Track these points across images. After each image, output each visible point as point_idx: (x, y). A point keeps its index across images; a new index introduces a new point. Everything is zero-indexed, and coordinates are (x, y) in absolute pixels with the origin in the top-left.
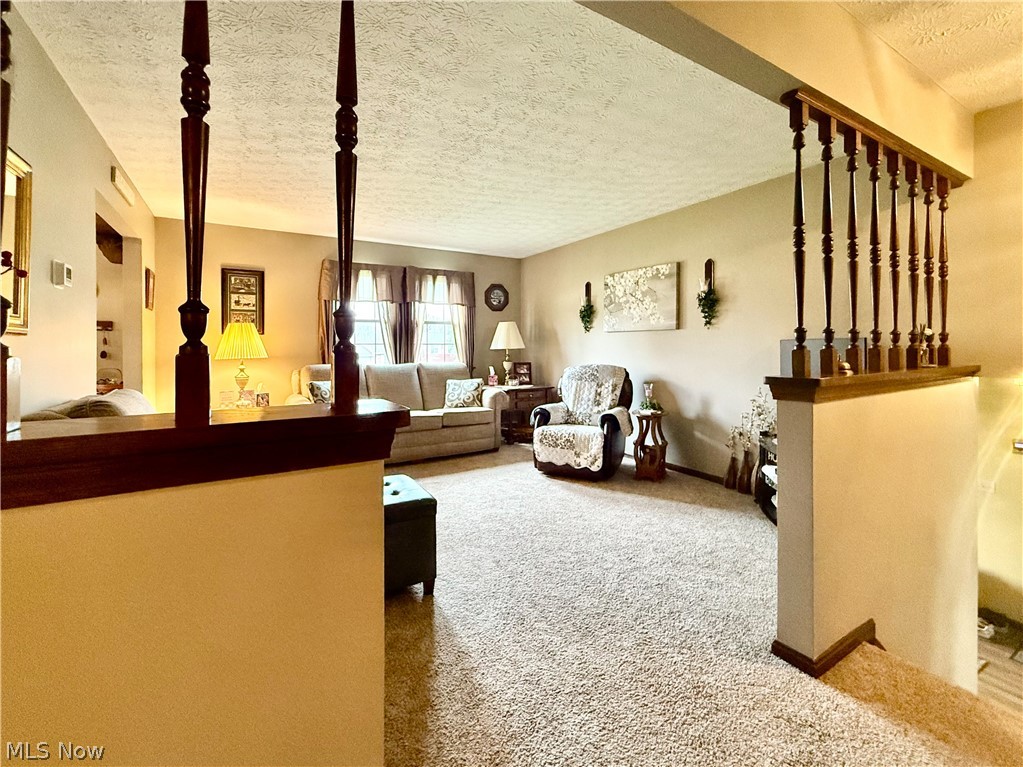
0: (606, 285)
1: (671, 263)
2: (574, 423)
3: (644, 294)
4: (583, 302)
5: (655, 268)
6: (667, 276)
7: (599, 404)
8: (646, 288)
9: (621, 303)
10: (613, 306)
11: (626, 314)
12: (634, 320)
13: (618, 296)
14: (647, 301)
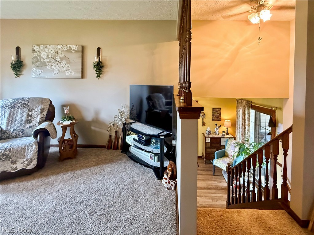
0: (34, 50)
1: (80, 45)
2: (8, 138)
3: (62, 59)
4: (13, 58)
5: (69, 46)
6: (76, 52)
7: (30, 122)
8: (63, 56)
9: (45, 62)
10: (39, 63)
11: (49, 68)
12: (55, 72)
13: (43, 58)
14: (63, 63)
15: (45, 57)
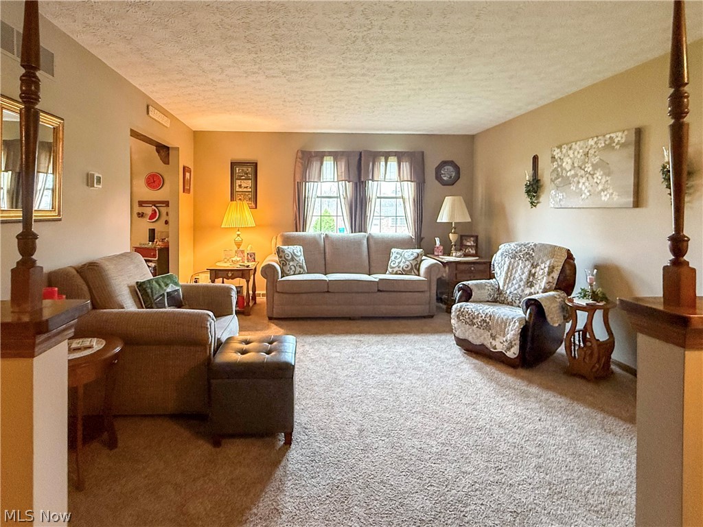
0: (553, 157)
1: (628, 130)
2: (502, 303)
3: (595, 167)
4: (528, 176)
5: (608, 136)
6: (623, 145)
7: (531, 286)
8: (597, 159)
9: (569, 177)
10: (560, 180)
11: (574, 189)
12: (583, 196)
13: (565, 169)
14: (598, 174)
15: (568, 168)
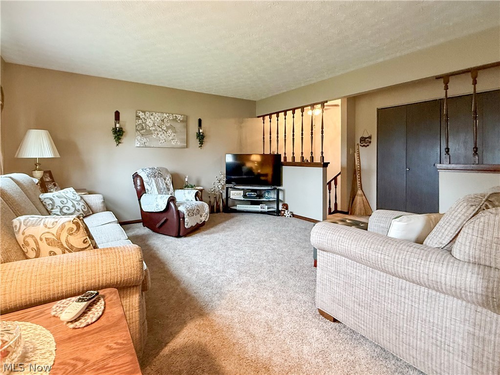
0: (139, 117)
1: (184, 115)
3: (168, 128)
4: (118, 124)
5: (174, 115)
9: (151, 130)
10: (144, 131)
11: (155, 137)
12: (161, 141)
13: (148, 125)
14: (169, 131)
15: (150, 125)
